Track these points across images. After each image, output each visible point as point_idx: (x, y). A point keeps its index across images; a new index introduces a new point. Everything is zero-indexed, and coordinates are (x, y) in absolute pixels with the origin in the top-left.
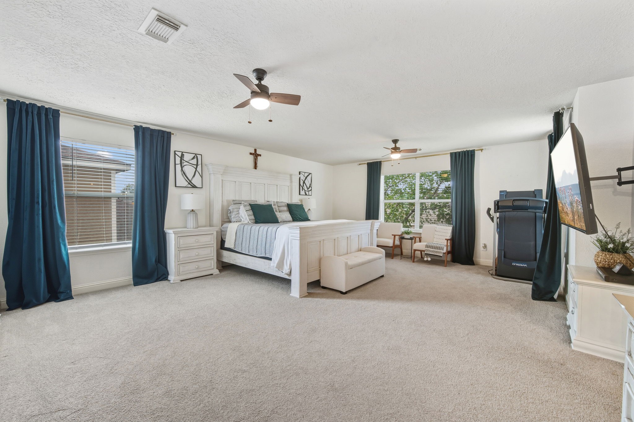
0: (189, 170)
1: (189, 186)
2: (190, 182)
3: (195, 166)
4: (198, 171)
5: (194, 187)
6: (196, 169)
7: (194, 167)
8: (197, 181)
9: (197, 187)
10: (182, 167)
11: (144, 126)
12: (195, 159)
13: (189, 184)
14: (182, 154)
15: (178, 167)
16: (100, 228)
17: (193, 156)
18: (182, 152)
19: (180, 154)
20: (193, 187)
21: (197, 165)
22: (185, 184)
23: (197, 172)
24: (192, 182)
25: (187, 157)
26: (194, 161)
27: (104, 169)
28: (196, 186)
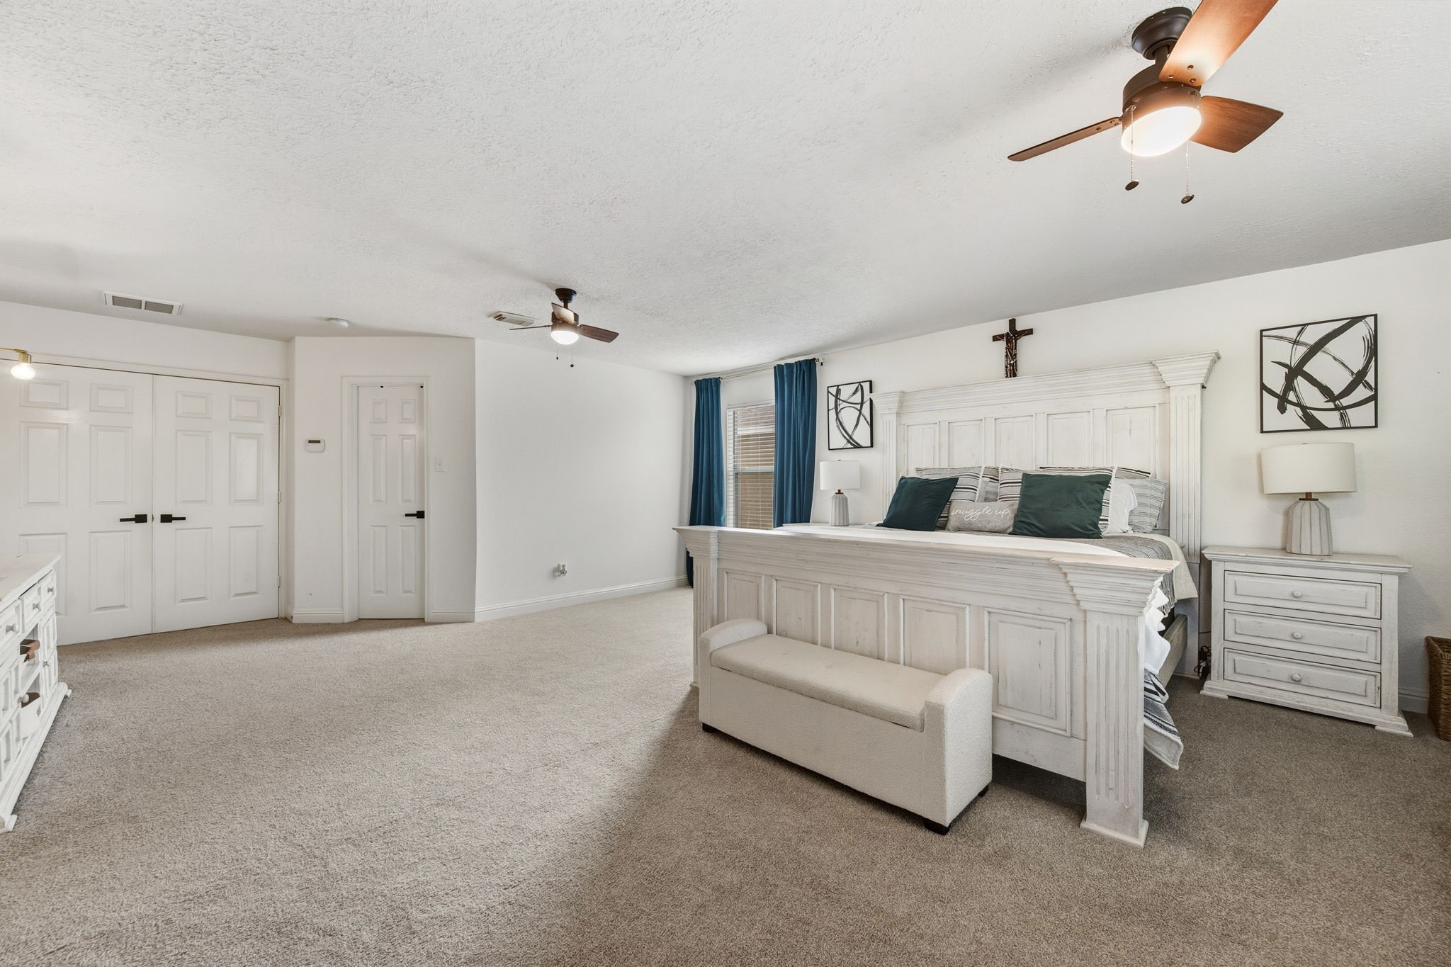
0: (849, 416)
1: (849, 446)
2: (850, 439)
3: (858, 407)
4: (865, 414)
5: (857, 446)
6: (860, 411)
7: (856, 409)
8: (862, 436)
9: (861, 447)
10: (837, 414)
11: (792, 361)
12: (859, 393)
13: (849, 442)
14: (837, 389)
15: (832, 413)
16: (765, 510)
17: (855, 389)
18: (838, 386)
19: (833, 390)
20: (855, 447)
21: (862, 403)
22: (842, 442)
23: (862, 417)
24: (854, 437)
25: (846, 392)
26: (857, 398)
27: (761, 435)
28: (859, 445)
